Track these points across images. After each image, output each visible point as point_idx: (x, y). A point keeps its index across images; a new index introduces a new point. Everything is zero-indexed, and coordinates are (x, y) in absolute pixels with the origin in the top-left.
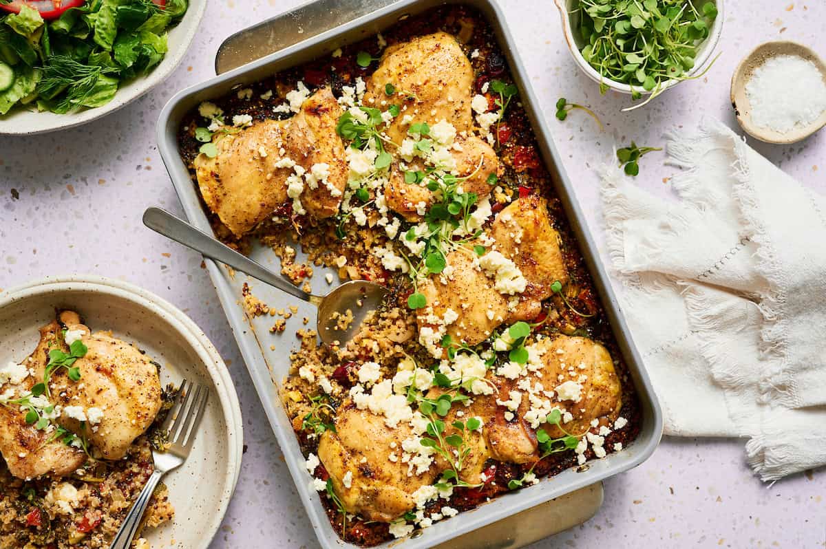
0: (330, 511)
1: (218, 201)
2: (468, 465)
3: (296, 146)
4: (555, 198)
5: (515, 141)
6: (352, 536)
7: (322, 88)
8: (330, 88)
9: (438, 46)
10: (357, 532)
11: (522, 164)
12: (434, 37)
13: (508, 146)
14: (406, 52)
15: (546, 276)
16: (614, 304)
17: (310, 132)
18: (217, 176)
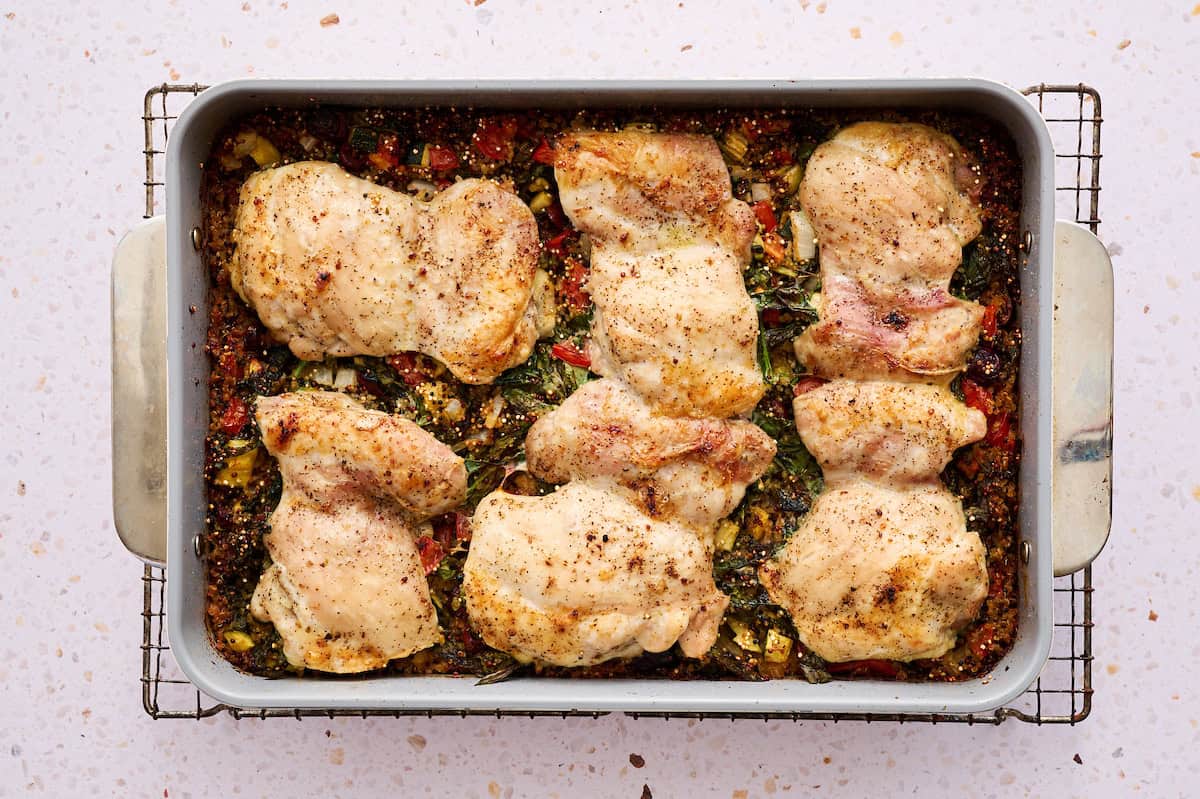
0: (931, 676)
1: (369, 650)
2: (944, 423)
3: (329, 489)
4: (576, 114)
5: (462, 144)
6: (987, 657)
7: (255, 411)
8: (260, 397)
9: (257, 202)
10: (983, 647)
11: (503, 147)
12: (242, 203)
13: (465, 158)
14: (246, 257)
15: (694, 172)
16: (779, 86)
17: (315, 457)
18: (329, 637)
